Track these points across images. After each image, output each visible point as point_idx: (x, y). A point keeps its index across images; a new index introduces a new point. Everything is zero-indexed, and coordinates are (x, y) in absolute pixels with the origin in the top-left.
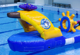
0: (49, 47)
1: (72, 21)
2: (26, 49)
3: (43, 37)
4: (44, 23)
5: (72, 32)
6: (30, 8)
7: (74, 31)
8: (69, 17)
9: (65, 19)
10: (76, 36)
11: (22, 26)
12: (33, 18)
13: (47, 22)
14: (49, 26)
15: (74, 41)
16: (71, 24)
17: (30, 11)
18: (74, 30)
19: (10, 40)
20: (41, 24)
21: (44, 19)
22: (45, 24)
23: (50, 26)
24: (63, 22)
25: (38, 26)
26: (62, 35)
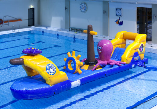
0: (55, 93)
1: (78, 62)
2: (31, 97)
3: (48, 83)
4: (49, 68)
5: (77, 73)
6: (35, 53)
7: (80, 73)
8: (75, 57)
9: (71, 60)
10: (82, 78)
11: (25, 70)
12: (38, 64)
13: (52, 67)
14: (54, 72)
15: (80, 83)
16: (77, 65)
17: (35, 55)
18: (80, 71)
19: (13, 89)
20: (46, 70)
21: (49, 64)
22: (51, 69)
23: (56, 71)
24: (69, 62)
25: (43, 72)
26: (68, 79)
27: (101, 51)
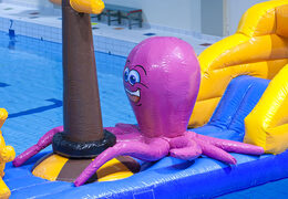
27: (137, 93)
